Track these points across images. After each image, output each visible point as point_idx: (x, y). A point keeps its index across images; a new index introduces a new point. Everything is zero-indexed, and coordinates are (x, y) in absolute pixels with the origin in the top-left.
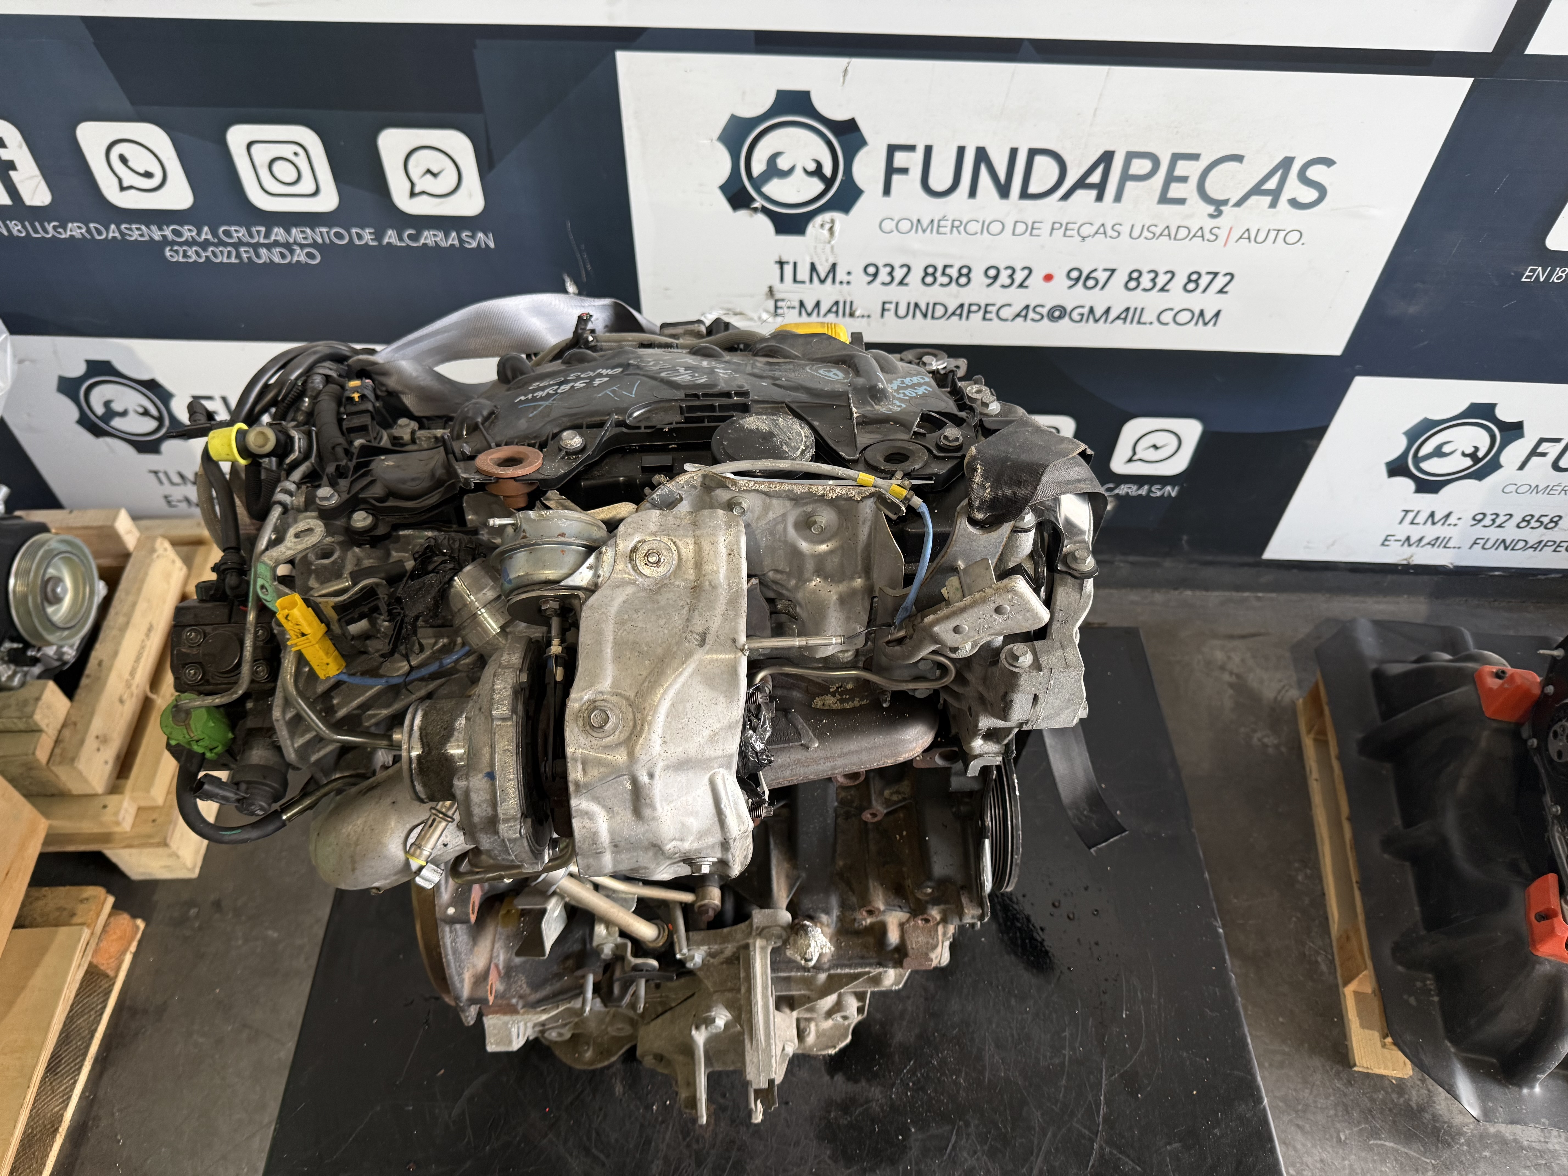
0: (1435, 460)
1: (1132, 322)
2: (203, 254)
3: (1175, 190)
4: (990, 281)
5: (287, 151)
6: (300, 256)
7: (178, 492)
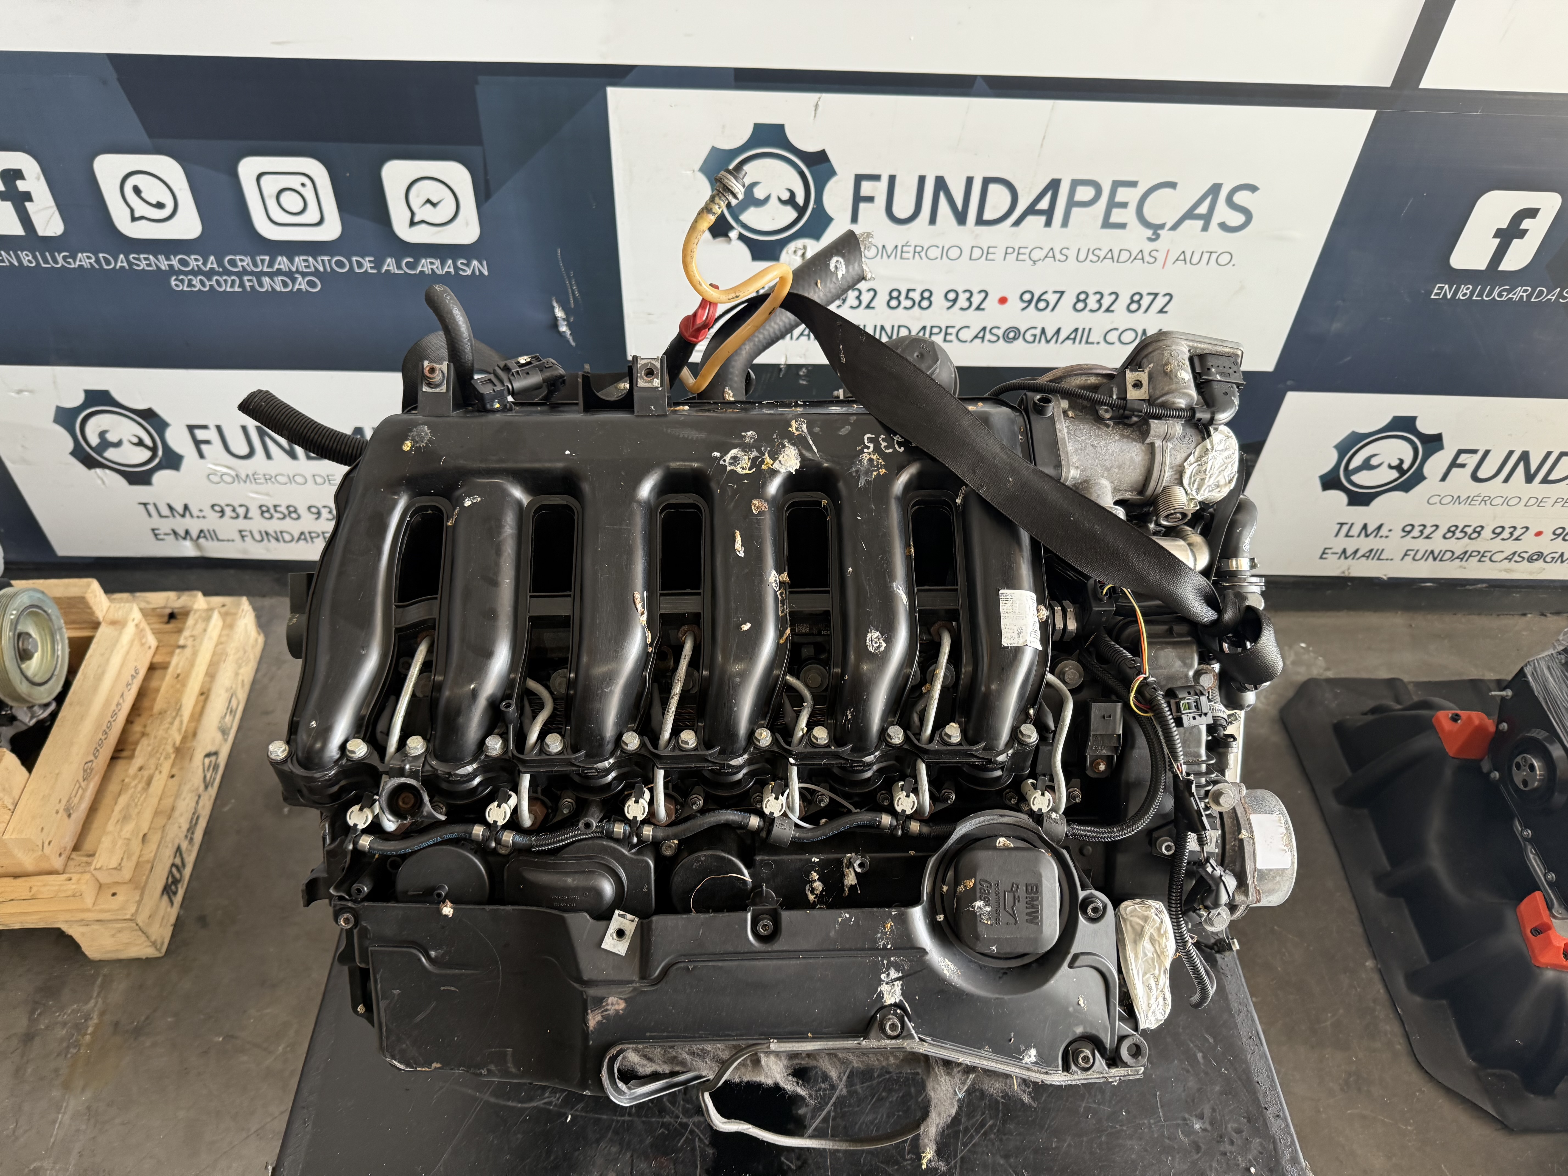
0: (1364, 472)
1: (1080, 342)
2: (208, 283)
3: (1117, 216)
4: (950, 304)
5: (294, 182)
6: (301, 284)
7: (165, 526)
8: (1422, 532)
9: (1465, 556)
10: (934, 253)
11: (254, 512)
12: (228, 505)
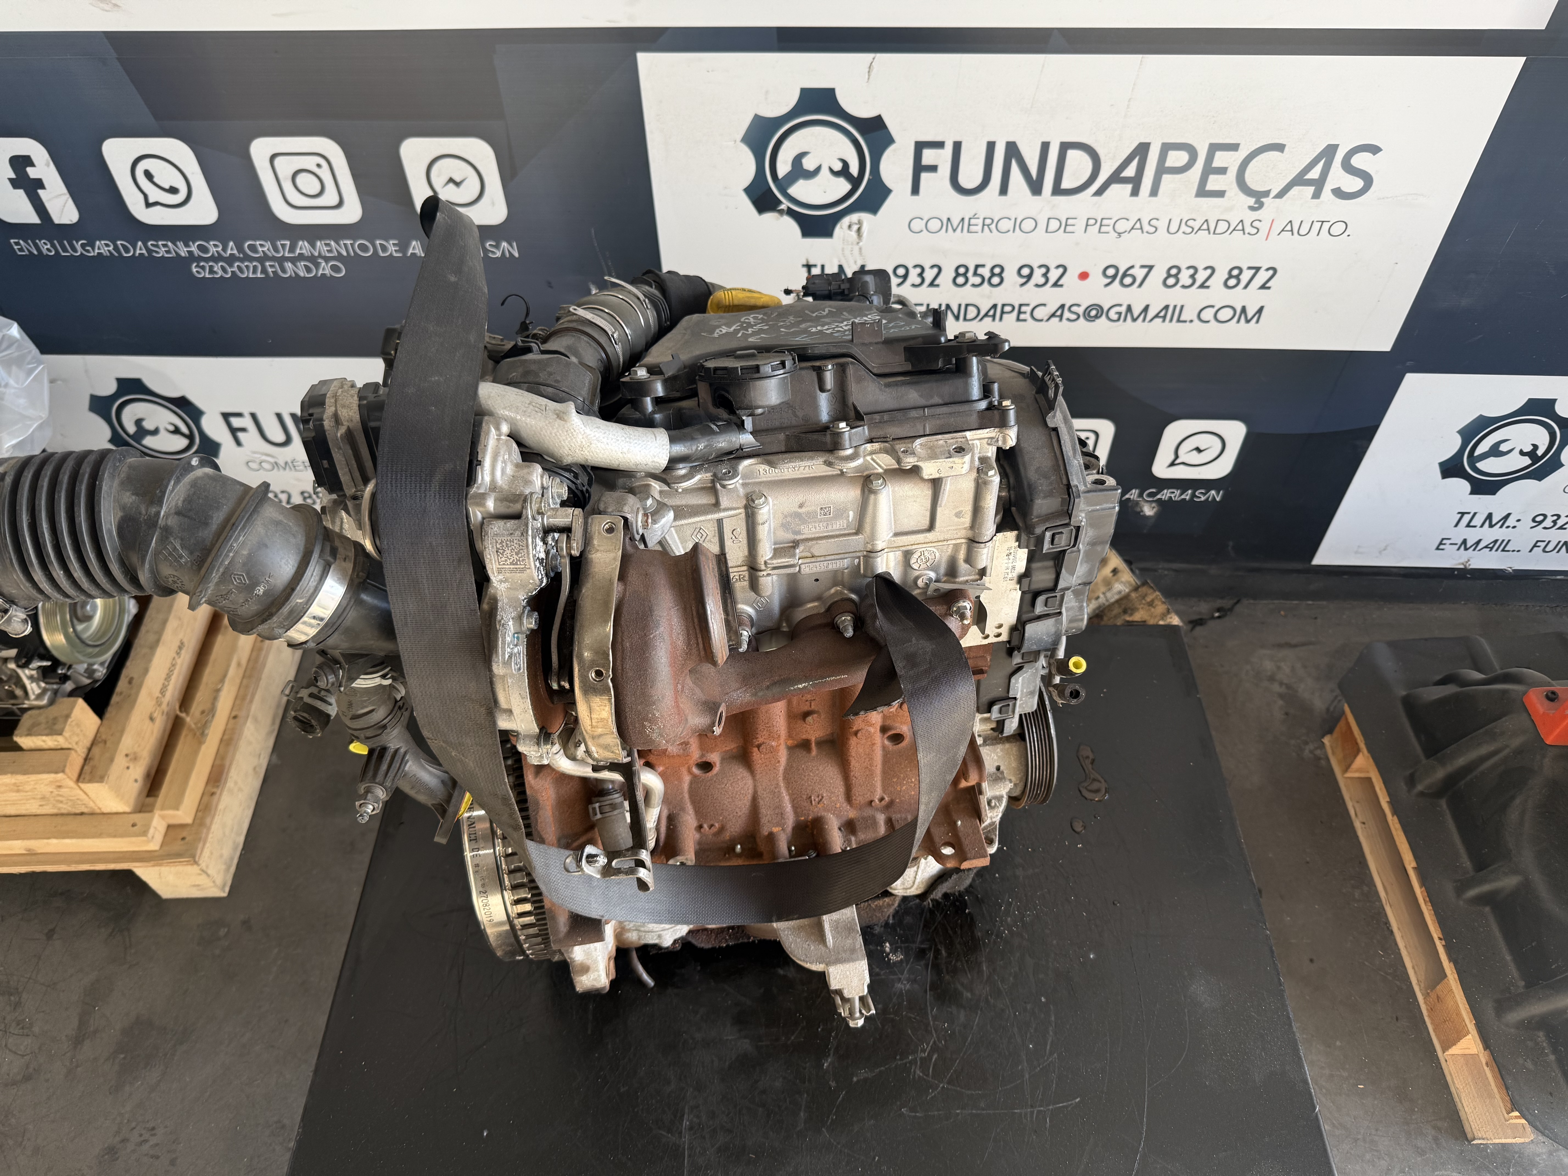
0: (1492, 458)
1: (1171, 320)
2: (229, 270)
3: (1214, 183)
4: (1024, 280)
5: (310, 163)
6: (325, 269)
8: (1555, 522)
10: (1005, 225)
11: (297, 499)
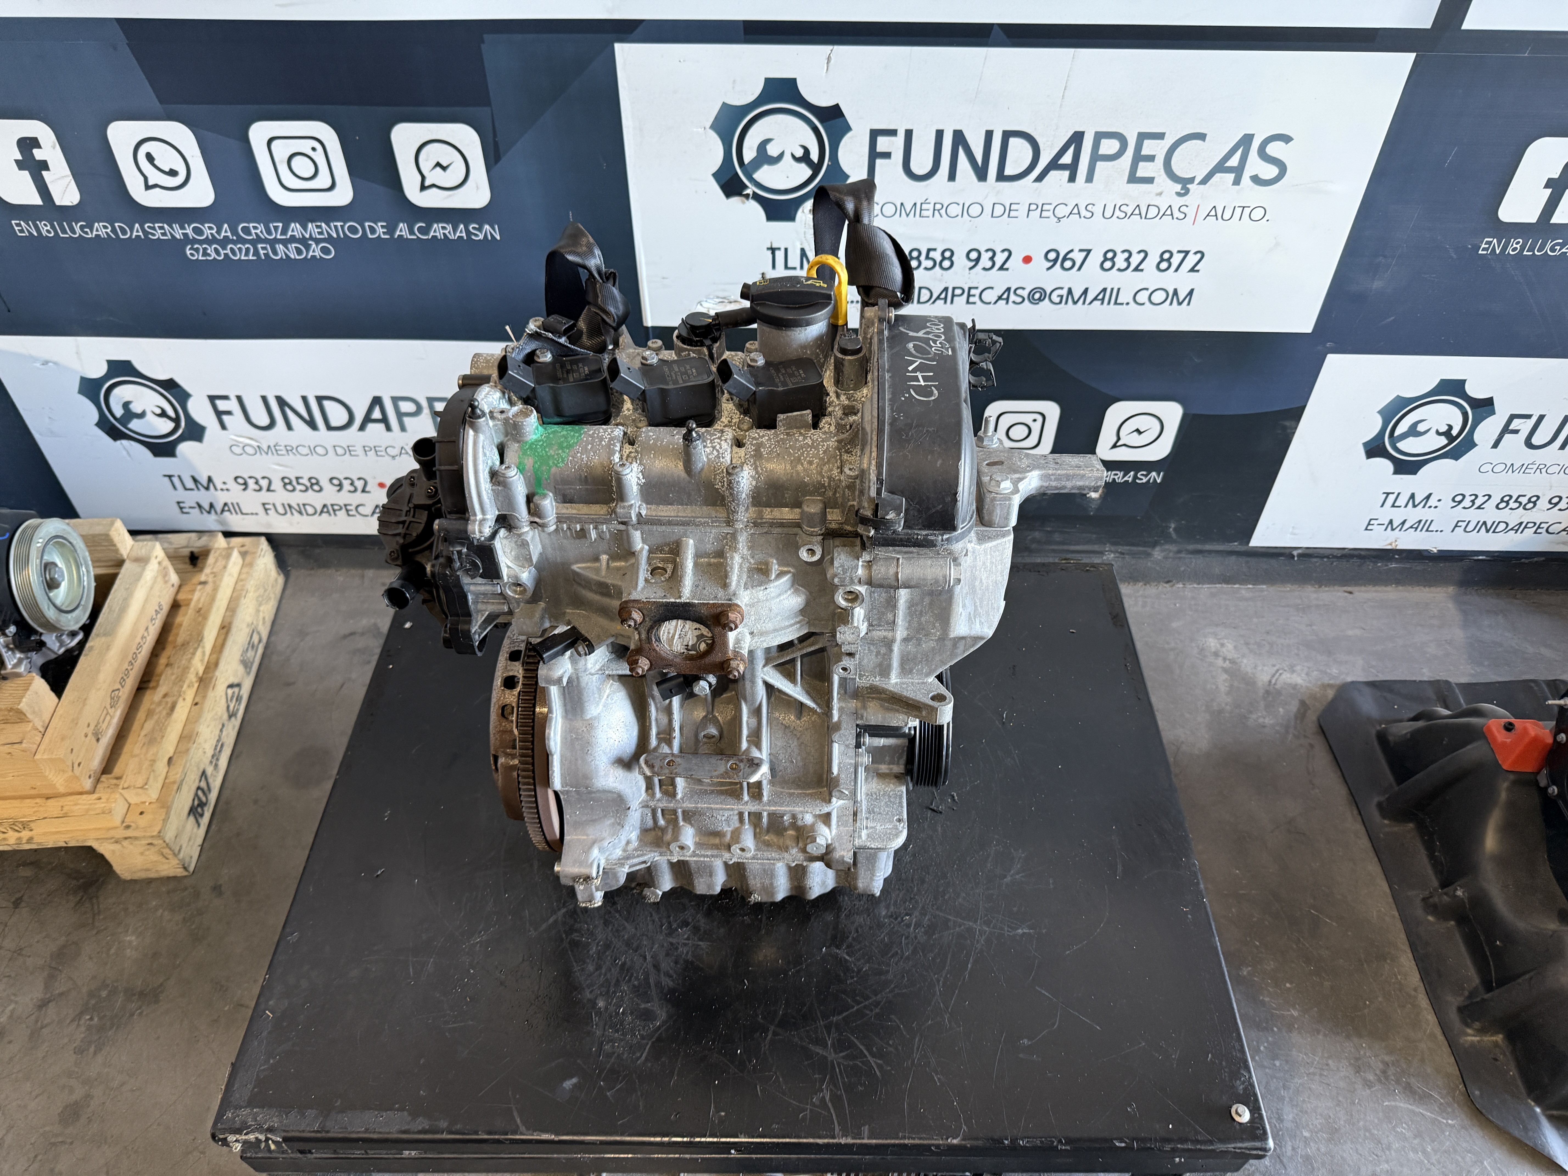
0: (1411, 438)
1: (1109, 303)
2: (222, 252)
3: (1144, 169)
4: (973, 263)
5: (305, 146)
6: (315, 251)
7: (191, 498)
8: (1473, 502)
9: (1520, 527)
10: (954, 210)
11: (277, 485)
12: (250, 477)
